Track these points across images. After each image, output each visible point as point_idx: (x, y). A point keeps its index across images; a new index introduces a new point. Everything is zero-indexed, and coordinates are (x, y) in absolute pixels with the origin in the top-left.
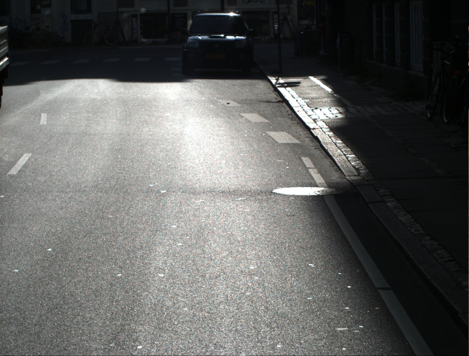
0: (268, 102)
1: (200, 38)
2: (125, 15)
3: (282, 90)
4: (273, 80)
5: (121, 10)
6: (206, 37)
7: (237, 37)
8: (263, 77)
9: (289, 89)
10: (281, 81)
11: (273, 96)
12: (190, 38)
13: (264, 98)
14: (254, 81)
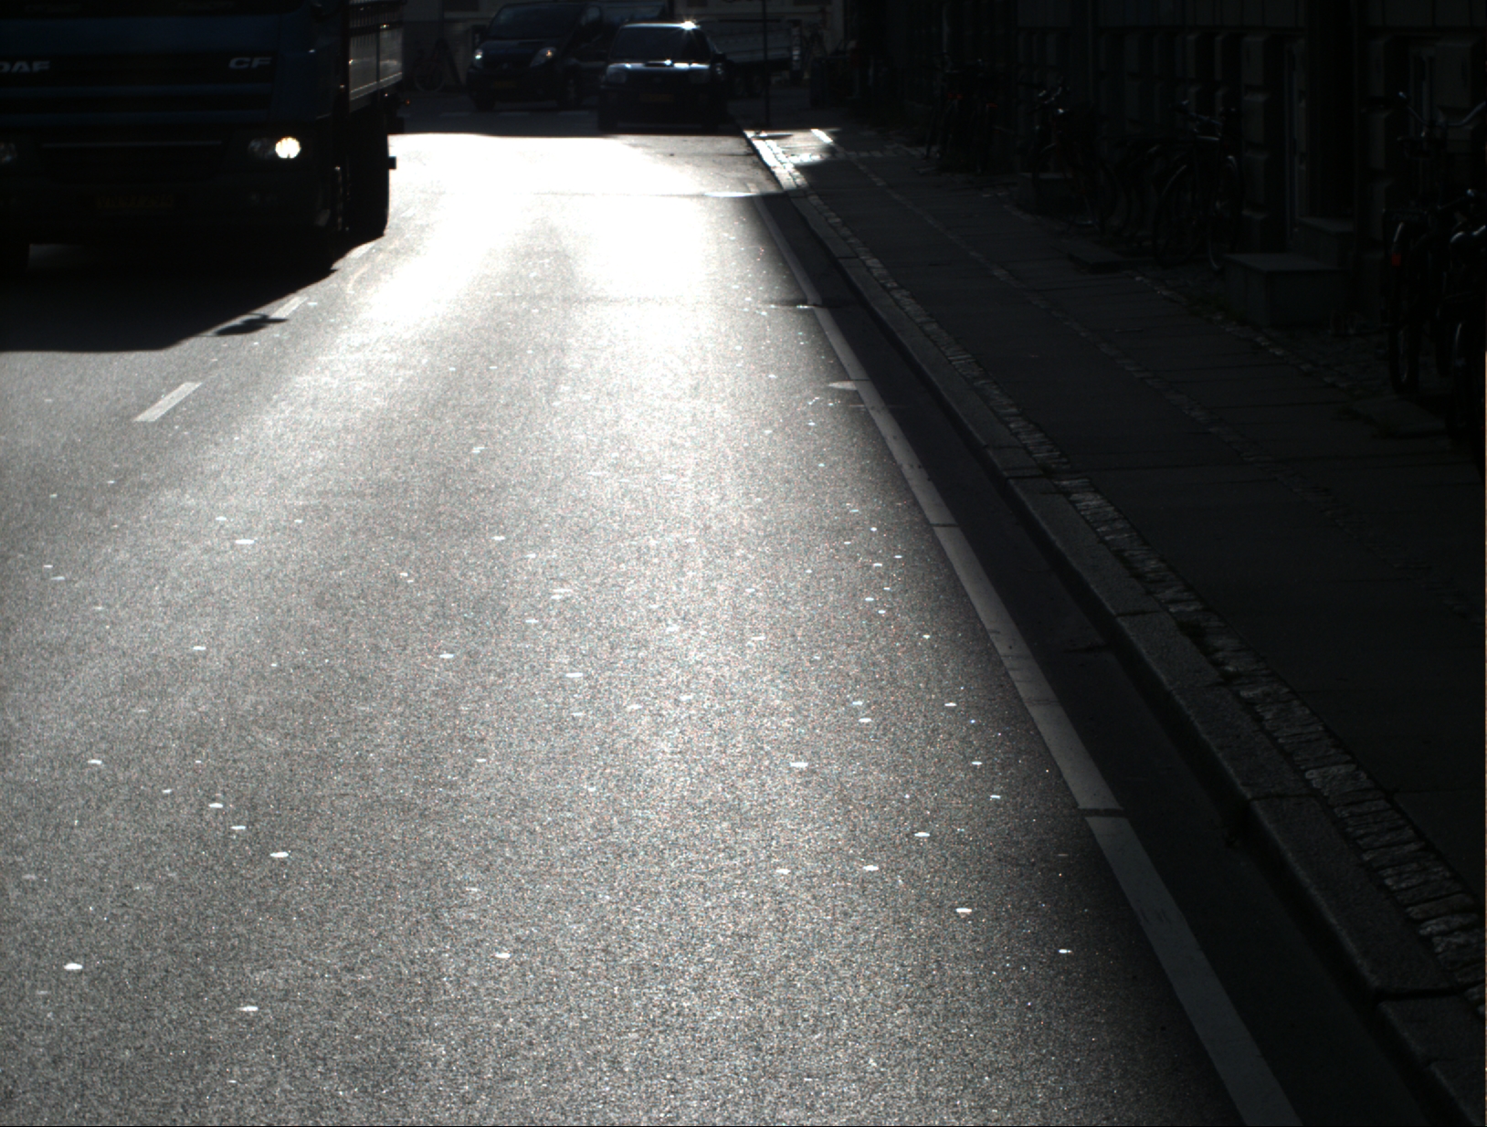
0: (733, 155)
1: (628, 66)
2: (460, 28)
3: (758, 144)
4: (750, 134)
5: (448, 15)
6: (639, 65)
7: (695, 65)
8: (737, 132)
9: (770, 142)
10: (764, 134)
11: (743, 149)
12: (613, 66)
13: (727, 151)
14: (720, 138)
